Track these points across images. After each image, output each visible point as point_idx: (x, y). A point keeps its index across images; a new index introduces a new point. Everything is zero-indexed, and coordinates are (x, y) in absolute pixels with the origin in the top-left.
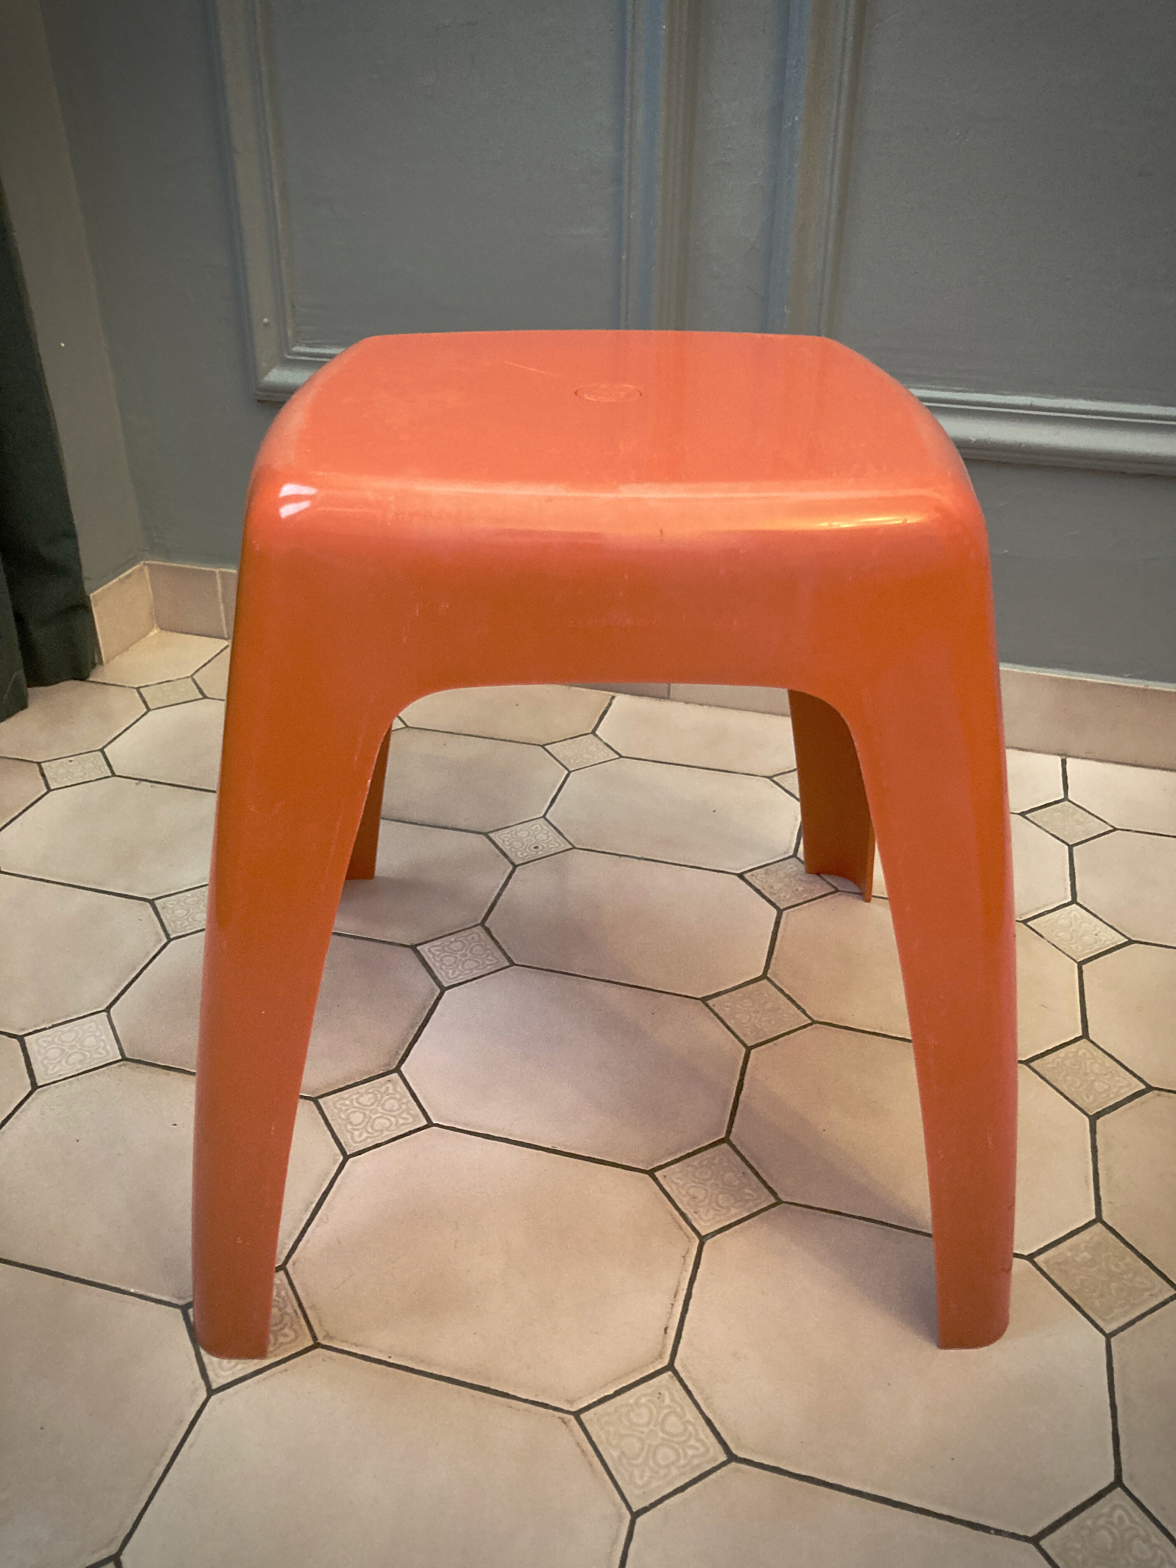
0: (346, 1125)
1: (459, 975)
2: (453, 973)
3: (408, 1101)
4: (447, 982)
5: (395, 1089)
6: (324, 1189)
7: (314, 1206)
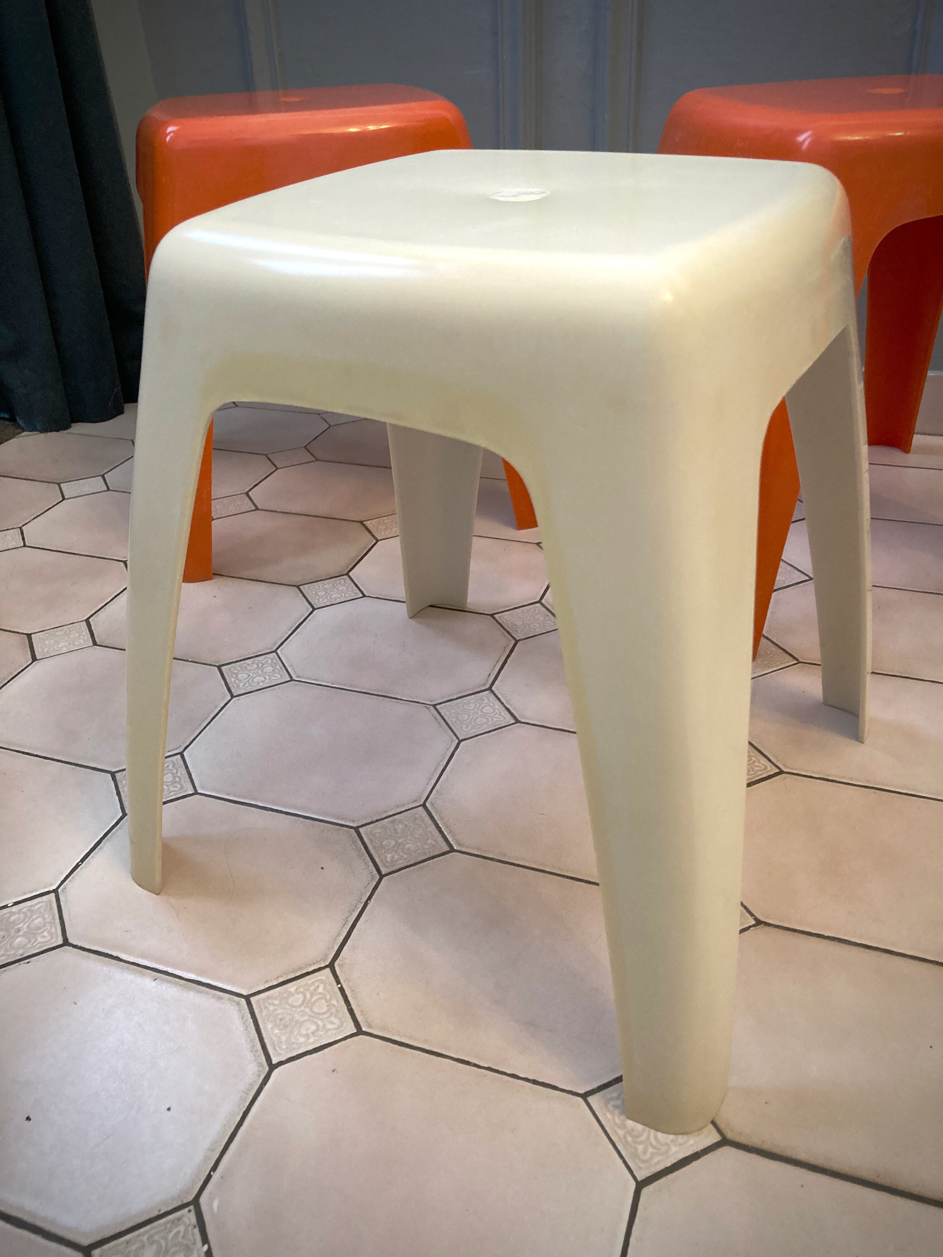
0: (315, 597)
1: (388, 534)
2: (385, 533)
3: (353, 587)
4: (380, 537)
5: (345, 582)
6: (300, 622)
7: (294, 628)
